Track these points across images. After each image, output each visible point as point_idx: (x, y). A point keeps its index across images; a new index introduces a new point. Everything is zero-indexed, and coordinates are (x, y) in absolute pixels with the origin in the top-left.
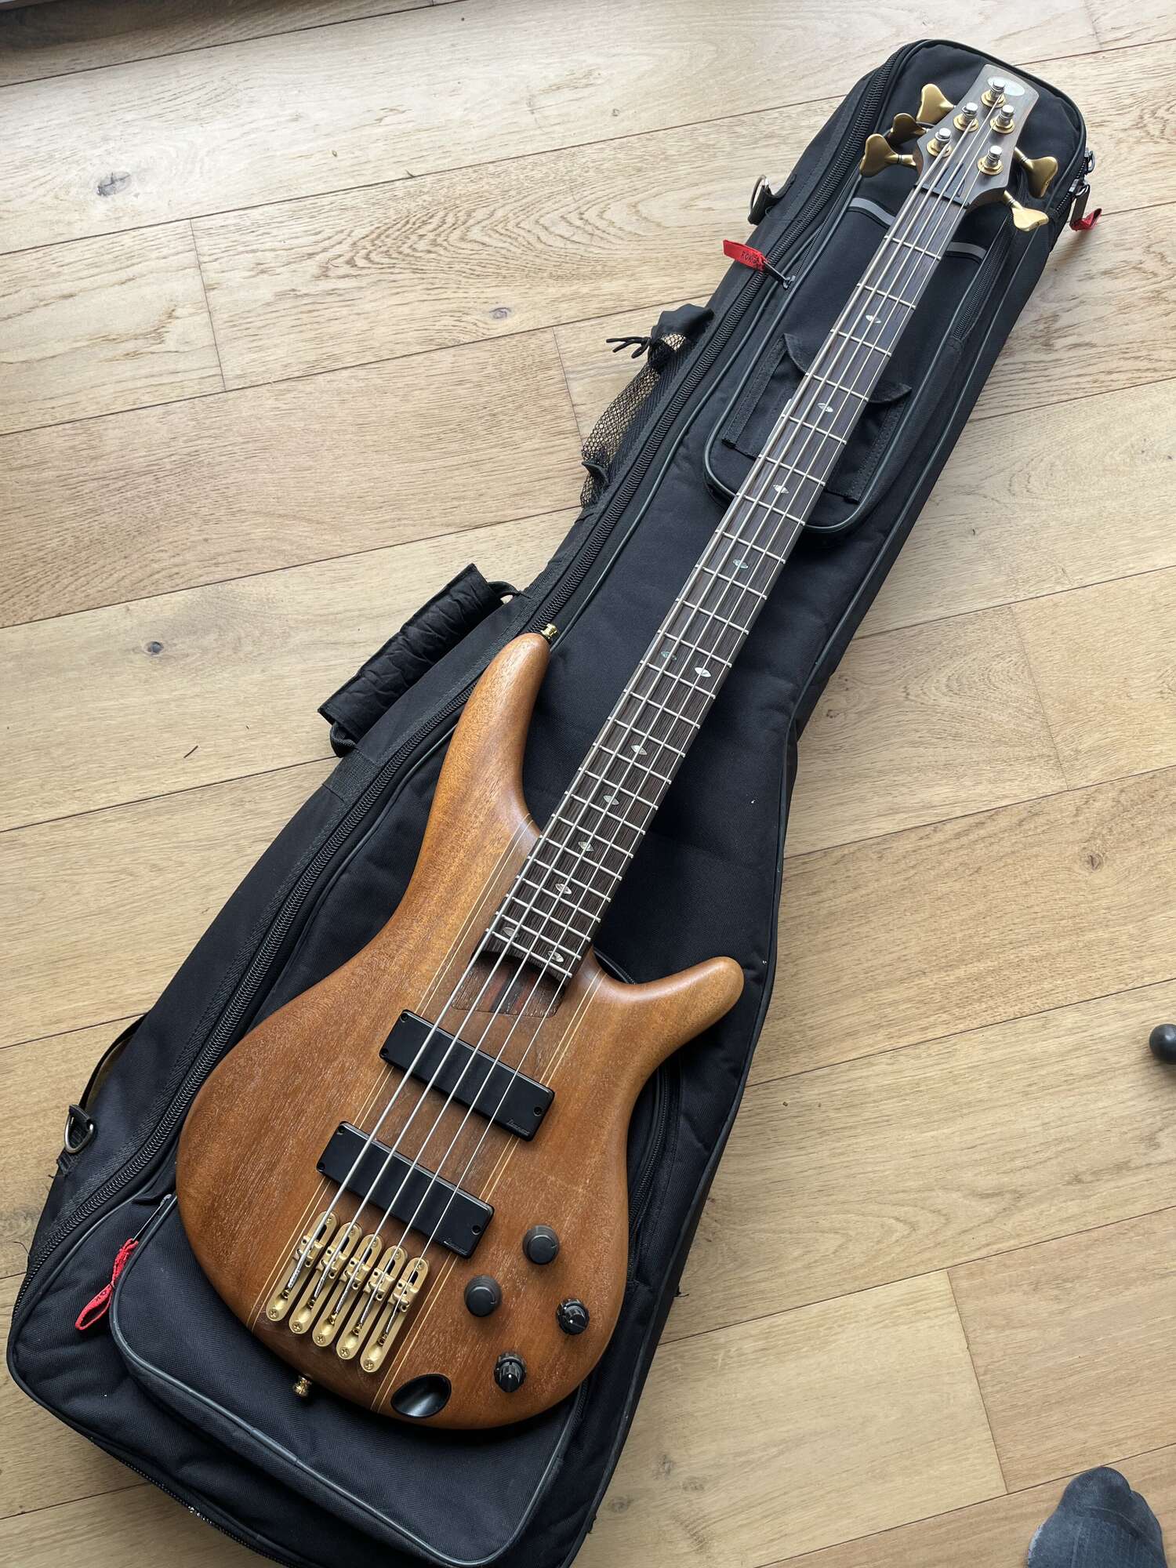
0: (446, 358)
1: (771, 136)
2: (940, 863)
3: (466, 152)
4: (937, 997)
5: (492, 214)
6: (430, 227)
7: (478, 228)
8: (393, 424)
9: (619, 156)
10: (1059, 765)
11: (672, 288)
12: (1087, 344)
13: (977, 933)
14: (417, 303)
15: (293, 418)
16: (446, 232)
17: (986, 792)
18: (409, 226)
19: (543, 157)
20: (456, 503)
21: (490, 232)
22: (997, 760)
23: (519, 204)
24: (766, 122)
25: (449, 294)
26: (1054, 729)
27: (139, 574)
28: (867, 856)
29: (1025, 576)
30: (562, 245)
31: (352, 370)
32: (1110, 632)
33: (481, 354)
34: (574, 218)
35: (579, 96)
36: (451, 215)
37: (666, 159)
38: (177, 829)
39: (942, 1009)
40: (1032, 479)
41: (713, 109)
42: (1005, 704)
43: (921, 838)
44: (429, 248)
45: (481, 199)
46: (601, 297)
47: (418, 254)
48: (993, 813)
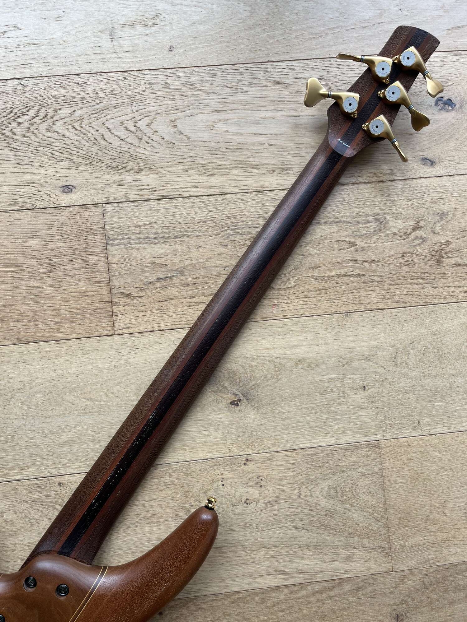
0: (24, 218)
1: (277, 82)
2: (301, 610)
3: (61, 64)
5: (72, 114)
6: (27, 117)
7: (61, 122)
9: (169, 82)
10: (390, 555)
11: (190, 187)
14: (9, 174)
16: (37, 123)
17: (339, 567)
18: (12, 115)
19: (115, 76)
20: (16, 324)
21: (69, 127)
22: (351, 546)
23: (93, 108)
24: (276, 70)
25: (34, 170)
26: (392, 530)
28: (254, 600)
29: (393, 423)
30: (118, 144)
32: (442, 468)
33: (50, 217)
34: (130, 125)
35: (146, 32)
36: (43, 110)
37: (201, 89)
40: (410, 356)
41: (240, 56)
42: (363, 509)
43: (292, 592)
44: (24, 133)
45: (66, 101)
46: (140, 187)
47: (15, 137)
48: (341, 582)
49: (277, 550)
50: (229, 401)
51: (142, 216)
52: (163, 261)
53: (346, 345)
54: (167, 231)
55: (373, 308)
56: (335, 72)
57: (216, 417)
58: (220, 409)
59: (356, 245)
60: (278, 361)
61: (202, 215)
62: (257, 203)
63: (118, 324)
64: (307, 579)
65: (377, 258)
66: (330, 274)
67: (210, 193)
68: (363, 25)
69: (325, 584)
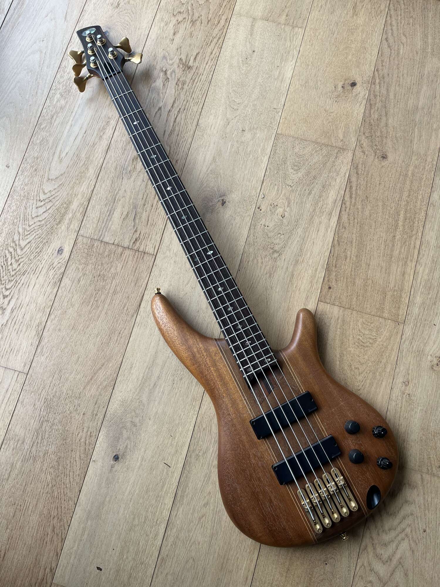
0: (66, 281)
1: (53, 117)
2: (358, 209)
4: (405, 236)
5: (19, 233)
6: (9, 259)
7: (21, 242)
8: (80, 316)
9: (25, 174)
10: (344, 150)
11: (89, 184)
12: (197, 55)
13: (390, 211)
14: (37, 281)
15: (54, 353)
16: (15, 254)
17: (340, 179)
18: (4, 267)
19: (8, 202)
20: (126, 308)
21: (26, 237)
22: (331, 169)
23: (21, 221)
24: (46, 115)
25: (41, 266)
26: (330, 144)
27: (82, 448)
28: (342, 232)
29: (269, 122)
30: (48, 214)
31: (49, 319)
32: (305, 105)
33: (72, 267)
34: (40, 204)
36: (9, 248)
37: (37, 158)
38: (195, 487)
39: (410, 237)
40: (236, 100)
41: (29, 131)
42: (312, 155)
43: (345, 210)
44: (18, 264)
45: (10, 234)
46: (77, 211)
47: (18, 269)
48: (349, 181)
49: (318, 210)
50: (221, 206)
51: (94, 216)
52: (125, 213)
53: (215, 132)
54: (108, 205)
55: (200, 110)
56: (61, 86)
57: (227, 217)
58: (224, 213)
59: (161, 107)
60: (209, 171)
61: (108, 183)
62: (114, 151)
63: (151, 252)
64: (341, 198)
65: (173, 99)
66: (171, 126)
67: (98, 174)
68: (42, 63)
69: (348, 190)
